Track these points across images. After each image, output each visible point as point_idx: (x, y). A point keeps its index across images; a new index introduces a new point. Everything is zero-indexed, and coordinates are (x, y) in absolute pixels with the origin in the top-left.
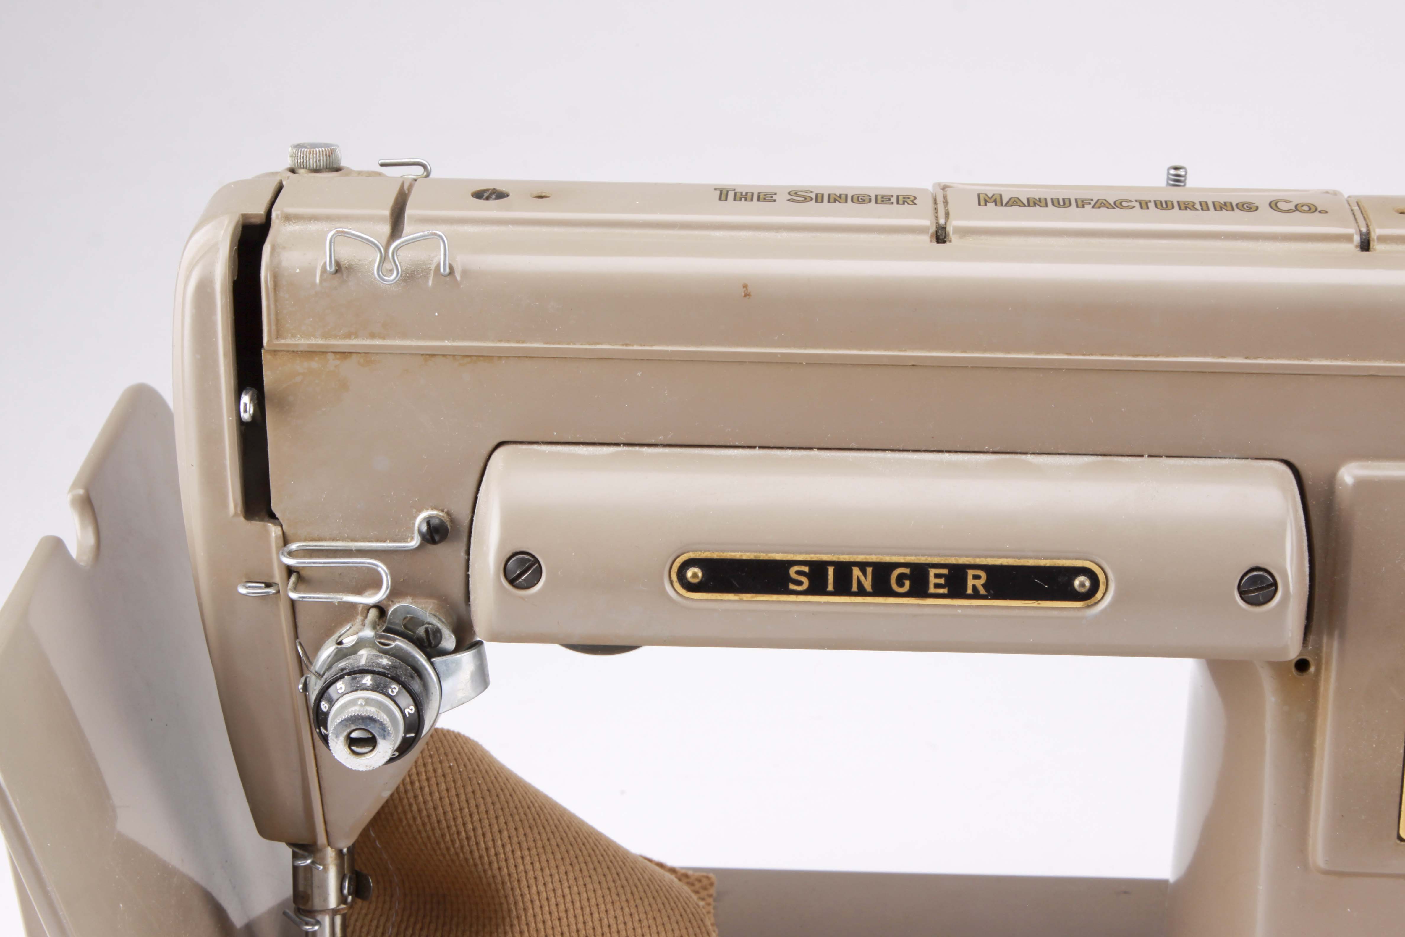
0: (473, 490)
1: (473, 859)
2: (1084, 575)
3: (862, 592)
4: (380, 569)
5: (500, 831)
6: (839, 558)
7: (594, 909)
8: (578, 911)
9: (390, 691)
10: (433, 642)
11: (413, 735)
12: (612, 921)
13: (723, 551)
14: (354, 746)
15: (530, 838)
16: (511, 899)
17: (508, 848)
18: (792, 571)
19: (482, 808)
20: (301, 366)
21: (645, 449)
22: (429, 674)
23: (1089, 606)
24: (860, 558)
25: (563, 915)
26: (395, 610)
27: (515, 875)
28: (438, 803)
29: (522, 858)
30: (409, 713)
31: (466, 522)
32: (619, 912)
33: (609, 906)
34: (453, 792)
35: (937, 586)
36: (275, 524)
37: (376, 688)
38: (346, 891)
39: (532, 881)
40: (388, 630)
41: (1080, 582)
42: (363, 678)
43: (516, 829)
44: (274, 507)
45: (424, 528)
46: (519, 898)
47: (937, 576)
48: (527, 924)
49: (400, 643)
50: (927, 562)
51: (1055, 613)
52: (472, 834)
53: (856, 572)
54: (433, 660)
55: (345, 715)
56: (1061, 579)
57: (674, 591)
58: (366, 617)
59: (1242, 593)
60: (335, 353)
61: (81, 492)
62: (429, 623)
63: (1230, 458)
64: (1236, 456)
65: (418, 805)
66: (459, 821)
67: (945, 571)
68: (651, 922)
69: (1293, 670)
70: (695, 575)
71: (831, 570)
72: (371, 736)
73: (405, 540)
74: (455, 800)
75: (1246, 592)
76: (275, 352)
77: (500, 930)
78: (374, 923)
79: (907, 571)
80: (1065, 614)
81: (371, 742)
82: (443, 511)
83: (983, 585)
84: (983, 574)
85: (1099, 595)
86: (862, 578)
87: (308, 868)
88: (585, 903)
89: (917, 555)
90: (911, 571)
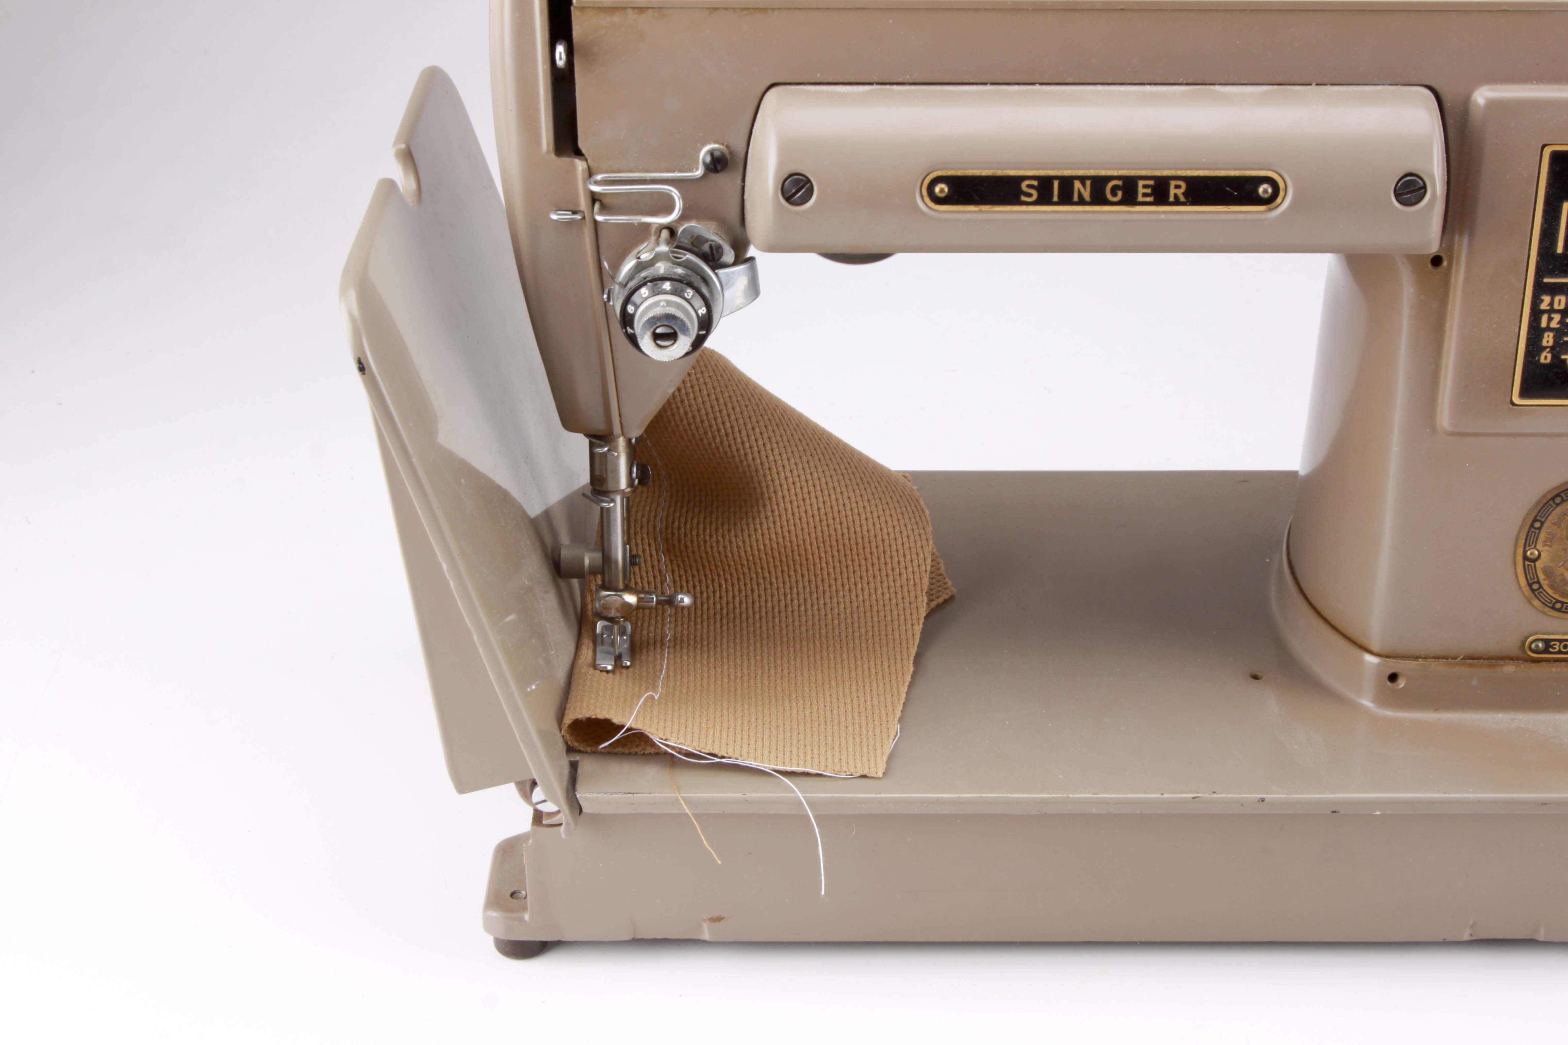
0: (749, 126)
1: (731, 452)
2: (1267, 183)
3: (1082, 202)
4: (673, 194)
5: (753, 429)
6: (1063, 173)
7: (832, 492)
8: (819, 493)
9: (686, 295)
10: (716, 256)
11: (704, 332)
12: (847, 501)
13: (966, 169)
14: (659, 340)
15: (778, 433)
16: (764, 484)
17: (760, 442)
18: (1024, 185)
19: (738, 410)
20: (605, 20)
21: (895, 87)
22: (714, 282)
23: (1270, 210)
24: (1081, 173)
25: (806, 496)
26: (684, 230)
27: (767, 464)
28: (702, 406)
29: (772, 450)
30: (702, 314)
31: (743, 154)
32: (851, 494)
33: (844, 489)
34: (713, 397)
35: (1145, 195)
36: (581, 160)
37: (674, 292)
38: (634, 475)
39: (781, 469)
40: (678, 247)
41: (1264, 189)
42: (663, 284)
43: (766, 426)
44: (582, 144)
45: (708, 159)
46: (770, 483)
47: (1145, 186)
48: (777, 504)
49: (689, 256)
50: (1136, 175)
51: (1242, 216)
52: (730, 431)
53: (1077, 185)
54: (716, 271)
55: (651, 314)
56: (1248, 187)
57: (924, 205)
58: (659, 236)
59: (1397, 195)
60: (633, 8)
61: (403, 146)
62: (712, 241)
63: (1383, 85)
64: (1388, 83)
65: (684, 408)
66: (719, 420)
67: (1151, 182)
68: (878, 501)
69: (1429, 265)
70: (942, 190)
71: (1056, 184)
72: (672, 331)
73: (690, 171)
74: (715, 403)
75: (1400, 194)
76: (582, 9)
77: (754, 510)
78: (647, 508)
79: (1119, 183)
80: (1250, 216)
81: (672, 336)
82: (723, 144)
83: (1184, 194)
84: (1183, 184)
85: (1279, 200)
86: (1082, 190)
87: (605, 454)
88: (824, 486)
89: (1128, 169)
90: (1124, 184)
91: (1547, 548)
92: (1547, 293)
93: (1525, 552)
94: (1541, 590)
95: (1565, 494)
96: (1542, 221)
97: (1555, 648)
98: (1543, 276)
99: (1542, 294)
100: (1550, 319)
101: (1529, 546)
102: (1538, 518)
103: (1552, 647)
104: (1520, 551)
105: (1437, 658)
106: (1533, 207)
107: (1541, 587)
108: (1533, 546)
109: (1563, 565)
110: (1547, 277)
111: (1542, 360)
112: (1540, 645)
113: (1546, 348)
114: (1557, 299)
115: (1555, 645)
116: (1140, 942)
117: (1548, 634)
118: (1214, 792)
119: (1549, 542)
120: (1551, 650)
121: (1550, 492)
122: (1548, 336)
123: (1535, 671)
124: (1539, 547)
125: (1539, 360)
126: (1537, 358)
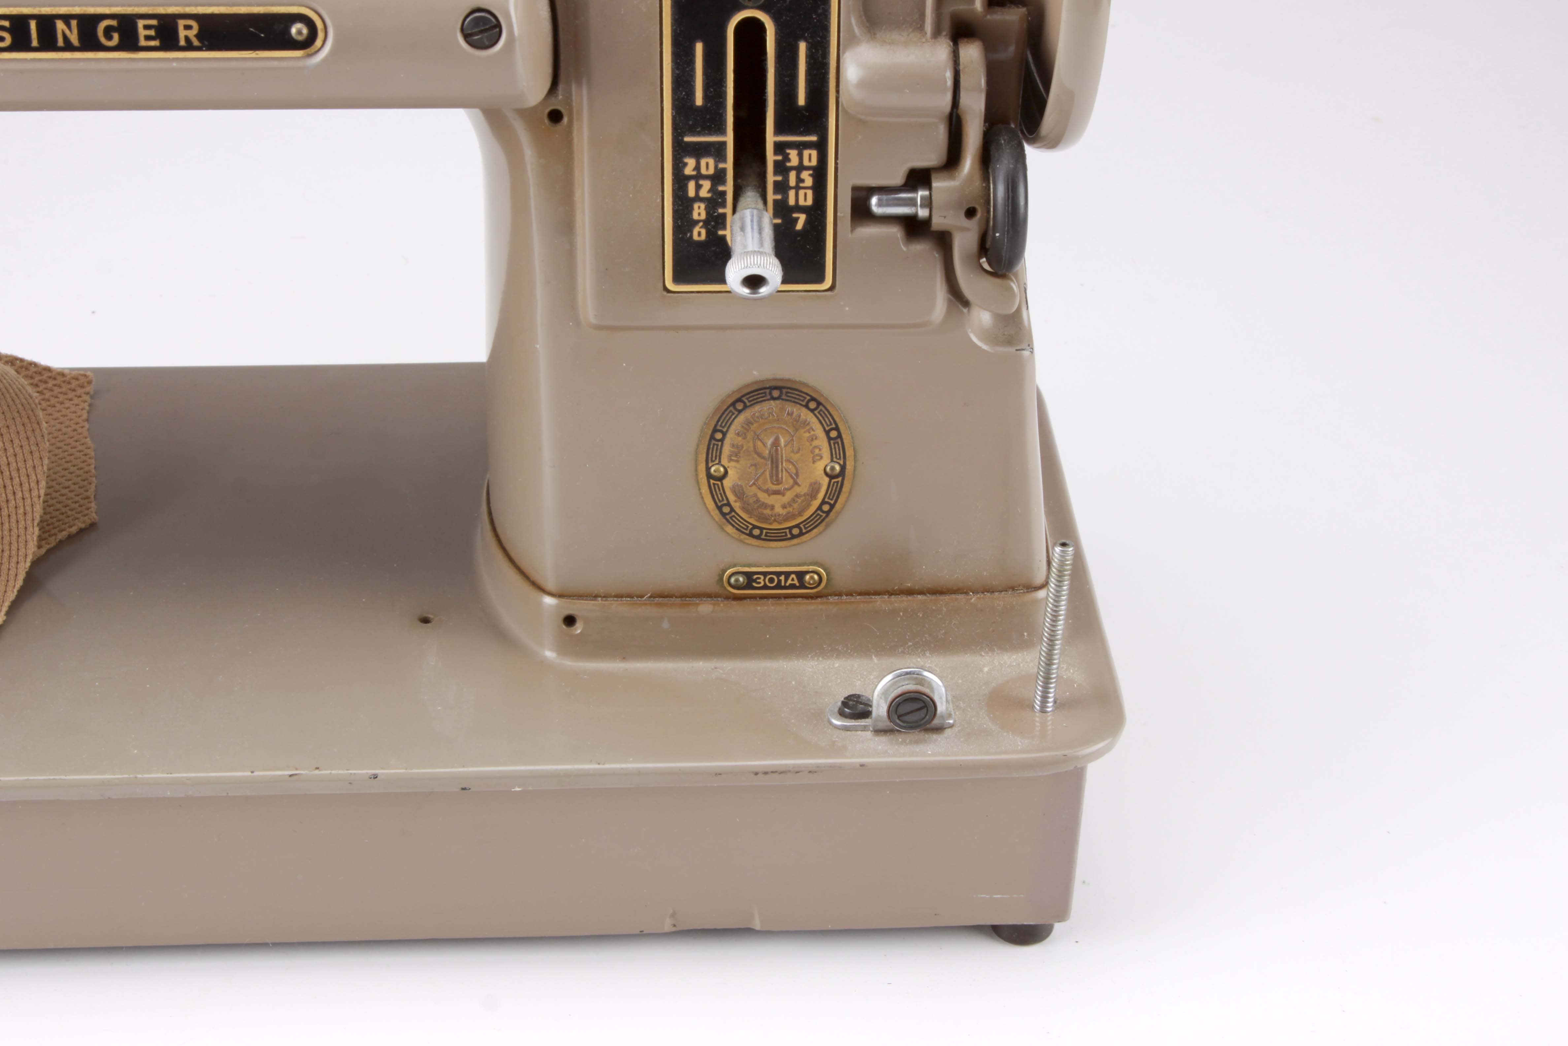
2: (301, 22)
3: (68, 47)
6: (40, 11)
23: (309, 55)
24: (63, 10)
35: (148, 38)
41: (297, 30)
47: (147, 27)
50: (134, 12)
51: (275, 64)
53: (60, 25)
56: (277, 27)
59: (467, 37)
67: (154, 22)
69: (546, 121)
71: (33, 24)
75: (471, 35)
79: (114, 23)
80: (286, 63)
83: (197, 36)
84: (194, 24)
85: (318, 43)
86: (67, 32)
89: (123, 6)
90: (119, 23)
91: (733, 464)
92: (690, 155)
93: (708, 469)
94: (733, 514)
95: (747, 399)
96: (672, 66)
97: (759, 583)
98: (683, 134)
99: (685, 156)
100: (698, 187)
101: (712, 461)
102: (718, 428)
103: (755, 581)
104: (702, 467)
105: (619, 596)
106: (659, 50)
107: (732, 510)
108: (717, 462)
109: (754, 484)
110: (688, 135)
111: (696, 237)
112: (741, 579)
113: (698, 222)
114: (703, 162)
115: (759, 578)
116: (272, 943)
117: (750, 566)
118: (317, 768)
119: (736, 455)
120: (754, 584)
121: (729, 396)
122: (699, 208)
123: (737, 610)
124: (724, 461)
125: (691, 236)
126: (689, 235)
